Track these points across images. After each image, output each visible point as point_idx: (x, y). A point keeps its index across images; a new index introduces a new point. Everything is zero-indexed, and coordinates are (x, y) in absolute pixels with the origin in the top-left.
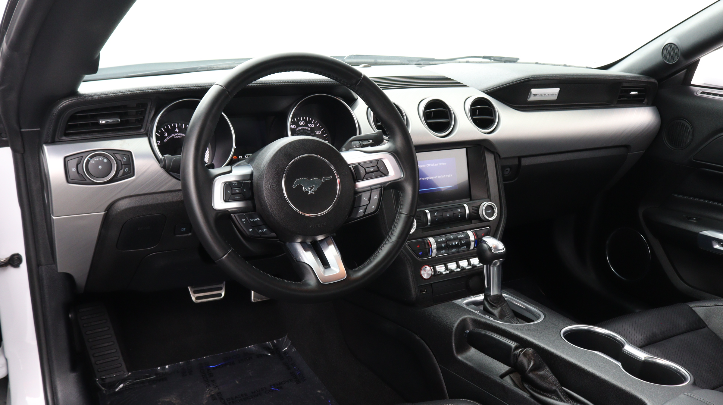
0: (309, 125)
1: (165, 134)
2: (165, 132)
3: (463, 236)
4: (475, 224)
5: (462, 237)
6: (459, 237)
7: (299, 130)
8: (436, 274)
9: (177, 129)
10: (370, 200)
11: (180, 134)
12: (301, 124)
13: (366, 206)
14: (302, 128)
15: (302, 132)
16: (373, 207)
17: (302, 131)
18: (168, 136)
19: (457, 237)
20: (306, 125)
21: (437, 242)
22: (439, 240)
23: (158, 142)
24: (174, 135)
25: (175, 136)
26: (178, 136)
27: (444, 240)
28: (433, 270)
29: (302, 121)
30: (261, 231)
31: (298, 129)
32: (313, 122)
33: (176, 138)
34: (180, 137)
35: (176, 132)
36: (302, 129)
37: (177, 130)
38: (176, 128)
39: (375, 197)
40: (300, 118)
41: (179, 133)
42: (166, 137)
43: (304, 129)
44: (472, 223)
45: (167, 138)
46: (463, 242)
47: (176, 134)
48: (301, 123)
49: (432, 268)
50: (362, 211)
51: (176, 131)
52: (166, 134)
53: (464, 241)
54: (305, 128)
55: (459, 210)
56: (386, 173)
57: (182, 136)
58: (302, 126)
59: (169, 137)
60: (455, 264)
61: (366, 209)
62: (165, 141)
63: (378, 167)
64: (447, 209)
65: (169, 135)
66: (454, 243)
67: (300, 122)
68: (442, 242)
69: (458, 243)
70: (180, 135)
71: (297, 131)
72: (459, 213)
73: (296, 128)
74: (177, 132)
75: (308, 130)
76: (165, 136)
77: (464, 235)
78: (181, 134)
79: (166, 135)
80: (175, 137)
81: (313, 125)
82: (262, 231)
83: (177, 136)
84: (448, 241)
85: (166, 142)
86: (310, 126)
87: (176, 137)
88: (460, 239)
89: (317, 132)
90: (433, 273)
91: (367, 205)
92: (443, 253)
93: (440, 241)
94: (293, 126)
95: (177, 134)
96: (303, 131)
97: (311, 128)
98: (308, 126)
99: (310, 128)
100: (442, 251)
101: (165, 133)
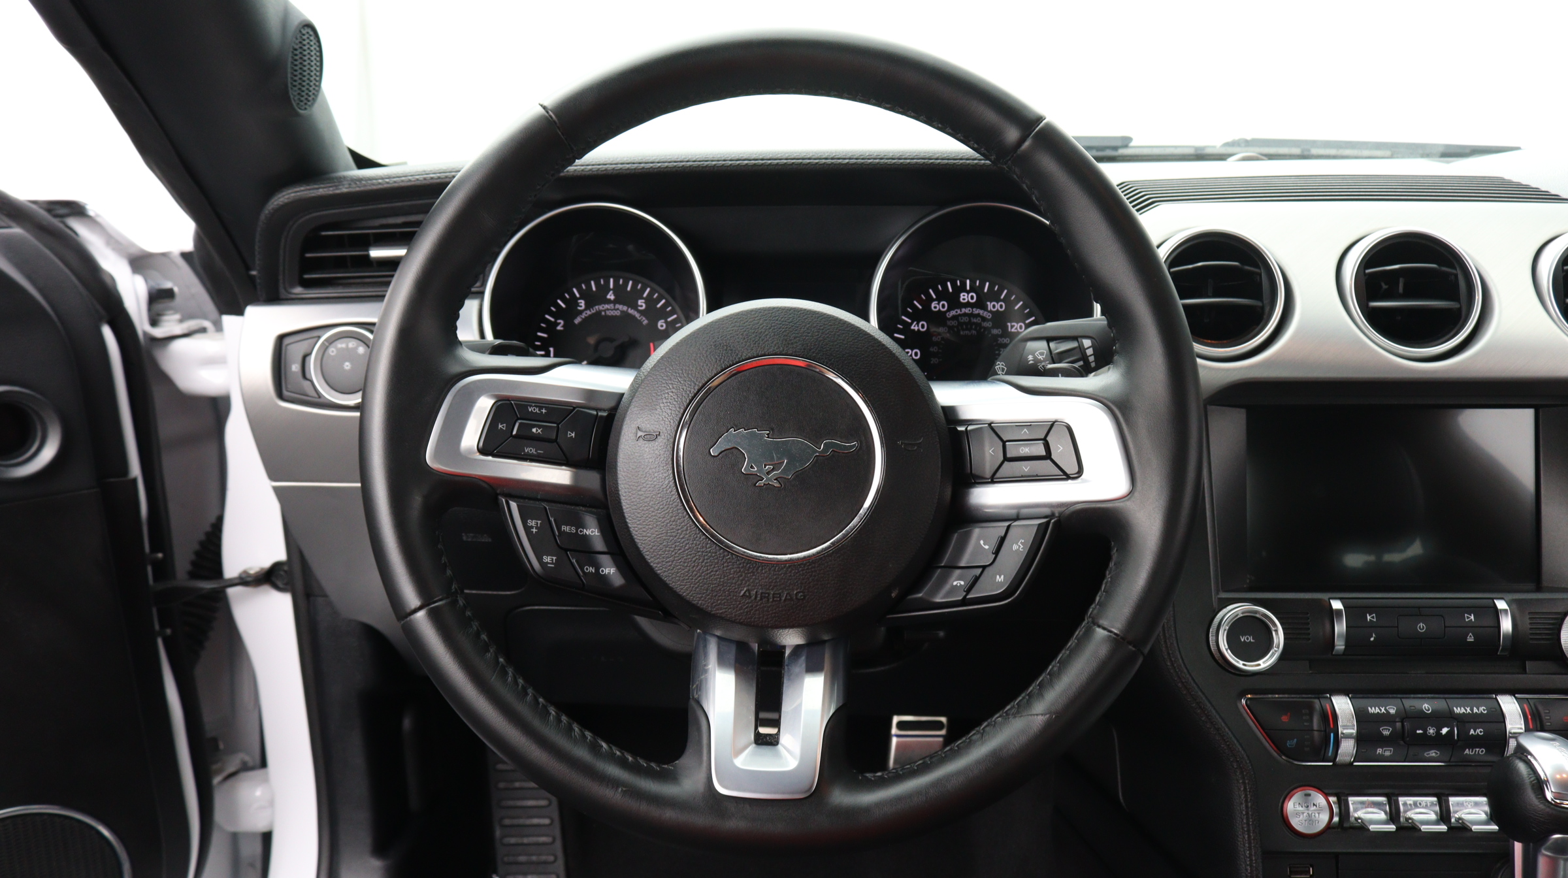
0: (988, 303)
1: (578, 305)
2: (580, 299)
3: (1475, 710)
4: (1536, 672)
5: (1473, 715)
6: (1458, 710)
7: (955, 318)
8: (1346, 825)
9: (611, 292)
10: (997, 552)
11: (617, 306)
12: (964, 299)
13: (980, 570)
14: (967, 310)
15: (965, 323)
16: (1000, 579)
17: (965, 319)
18: (586, 309)
19: (1451, 712)
20: (981, 304)
21: (1361, 717)
22: (1373, 710)
23: (560, 323)
24: (601, 307)
25: (605, 311)
26: (612, 310)
27: (1392, 711)
28: (1335, 810)
29: (968, 292)
30: (592, 570)
31: (953, 313)
32: (1002, 297)
33: (606, 316)
34: (617, 313)
35: (609, 301)
36: (965, 314)
37: (611, 296)
38: (610, 290)
39: (1018, 545)
40: (964, 284)
41: (615, 302)
42: (581, 312)
43: (972, 315)
44: (1524, 671)
45: (584, 315)
46: (1472, 732)
47: (607, 306)
48: (964, 297)
49: (1332, 799)
50: (962, 583)
51: (608, 297)
52: (582, 303)
53: (1478, 731)
54: (976, 311)
55: (1472, 617)
56: (1071, 469)
57: (622, 312)
58: (968, 305)
59: (589, 312)
60: (1432, 804)
61: (976, 579)
62: (577, 321)
63: (1047, 447)
64: (1419, 608)
65: (588, 307)
66: (1431, 731)
67: (962, 294)
68: (1385, 719)
69: (1450, 733)
70: (618, 309)
71: (950, 319)
72: (1470, 626)
73: (949, 310)
74: (610, 299)
75: (984, 319)
76: (579, 308)
77: (1481, 709)
78: (620, 307)
79: (581, 306)
80: (603, 313)
81: (1001, 306)
82: (597, 570)
83: (608, 309)
84: (1407, 718)
85: (580, 323)
86: (994, 306)
87: (605, 313)
88: (1464, 721)
89: (1012, 327)
90: (1336, 819)
91: (984, 567)
92: (1386, 759)
93: (1374, 714)
94: (939, 304)
95: (611, 306)
96: (970, 320)
97: (996, 314)
98: (985, 308)
99: (991, 312)
100: (1379, 751)
101: (580, 301)
